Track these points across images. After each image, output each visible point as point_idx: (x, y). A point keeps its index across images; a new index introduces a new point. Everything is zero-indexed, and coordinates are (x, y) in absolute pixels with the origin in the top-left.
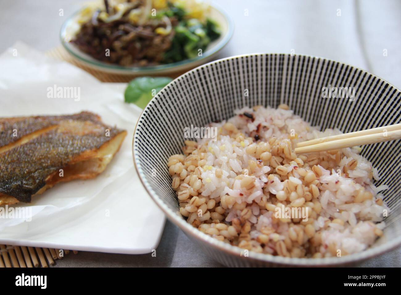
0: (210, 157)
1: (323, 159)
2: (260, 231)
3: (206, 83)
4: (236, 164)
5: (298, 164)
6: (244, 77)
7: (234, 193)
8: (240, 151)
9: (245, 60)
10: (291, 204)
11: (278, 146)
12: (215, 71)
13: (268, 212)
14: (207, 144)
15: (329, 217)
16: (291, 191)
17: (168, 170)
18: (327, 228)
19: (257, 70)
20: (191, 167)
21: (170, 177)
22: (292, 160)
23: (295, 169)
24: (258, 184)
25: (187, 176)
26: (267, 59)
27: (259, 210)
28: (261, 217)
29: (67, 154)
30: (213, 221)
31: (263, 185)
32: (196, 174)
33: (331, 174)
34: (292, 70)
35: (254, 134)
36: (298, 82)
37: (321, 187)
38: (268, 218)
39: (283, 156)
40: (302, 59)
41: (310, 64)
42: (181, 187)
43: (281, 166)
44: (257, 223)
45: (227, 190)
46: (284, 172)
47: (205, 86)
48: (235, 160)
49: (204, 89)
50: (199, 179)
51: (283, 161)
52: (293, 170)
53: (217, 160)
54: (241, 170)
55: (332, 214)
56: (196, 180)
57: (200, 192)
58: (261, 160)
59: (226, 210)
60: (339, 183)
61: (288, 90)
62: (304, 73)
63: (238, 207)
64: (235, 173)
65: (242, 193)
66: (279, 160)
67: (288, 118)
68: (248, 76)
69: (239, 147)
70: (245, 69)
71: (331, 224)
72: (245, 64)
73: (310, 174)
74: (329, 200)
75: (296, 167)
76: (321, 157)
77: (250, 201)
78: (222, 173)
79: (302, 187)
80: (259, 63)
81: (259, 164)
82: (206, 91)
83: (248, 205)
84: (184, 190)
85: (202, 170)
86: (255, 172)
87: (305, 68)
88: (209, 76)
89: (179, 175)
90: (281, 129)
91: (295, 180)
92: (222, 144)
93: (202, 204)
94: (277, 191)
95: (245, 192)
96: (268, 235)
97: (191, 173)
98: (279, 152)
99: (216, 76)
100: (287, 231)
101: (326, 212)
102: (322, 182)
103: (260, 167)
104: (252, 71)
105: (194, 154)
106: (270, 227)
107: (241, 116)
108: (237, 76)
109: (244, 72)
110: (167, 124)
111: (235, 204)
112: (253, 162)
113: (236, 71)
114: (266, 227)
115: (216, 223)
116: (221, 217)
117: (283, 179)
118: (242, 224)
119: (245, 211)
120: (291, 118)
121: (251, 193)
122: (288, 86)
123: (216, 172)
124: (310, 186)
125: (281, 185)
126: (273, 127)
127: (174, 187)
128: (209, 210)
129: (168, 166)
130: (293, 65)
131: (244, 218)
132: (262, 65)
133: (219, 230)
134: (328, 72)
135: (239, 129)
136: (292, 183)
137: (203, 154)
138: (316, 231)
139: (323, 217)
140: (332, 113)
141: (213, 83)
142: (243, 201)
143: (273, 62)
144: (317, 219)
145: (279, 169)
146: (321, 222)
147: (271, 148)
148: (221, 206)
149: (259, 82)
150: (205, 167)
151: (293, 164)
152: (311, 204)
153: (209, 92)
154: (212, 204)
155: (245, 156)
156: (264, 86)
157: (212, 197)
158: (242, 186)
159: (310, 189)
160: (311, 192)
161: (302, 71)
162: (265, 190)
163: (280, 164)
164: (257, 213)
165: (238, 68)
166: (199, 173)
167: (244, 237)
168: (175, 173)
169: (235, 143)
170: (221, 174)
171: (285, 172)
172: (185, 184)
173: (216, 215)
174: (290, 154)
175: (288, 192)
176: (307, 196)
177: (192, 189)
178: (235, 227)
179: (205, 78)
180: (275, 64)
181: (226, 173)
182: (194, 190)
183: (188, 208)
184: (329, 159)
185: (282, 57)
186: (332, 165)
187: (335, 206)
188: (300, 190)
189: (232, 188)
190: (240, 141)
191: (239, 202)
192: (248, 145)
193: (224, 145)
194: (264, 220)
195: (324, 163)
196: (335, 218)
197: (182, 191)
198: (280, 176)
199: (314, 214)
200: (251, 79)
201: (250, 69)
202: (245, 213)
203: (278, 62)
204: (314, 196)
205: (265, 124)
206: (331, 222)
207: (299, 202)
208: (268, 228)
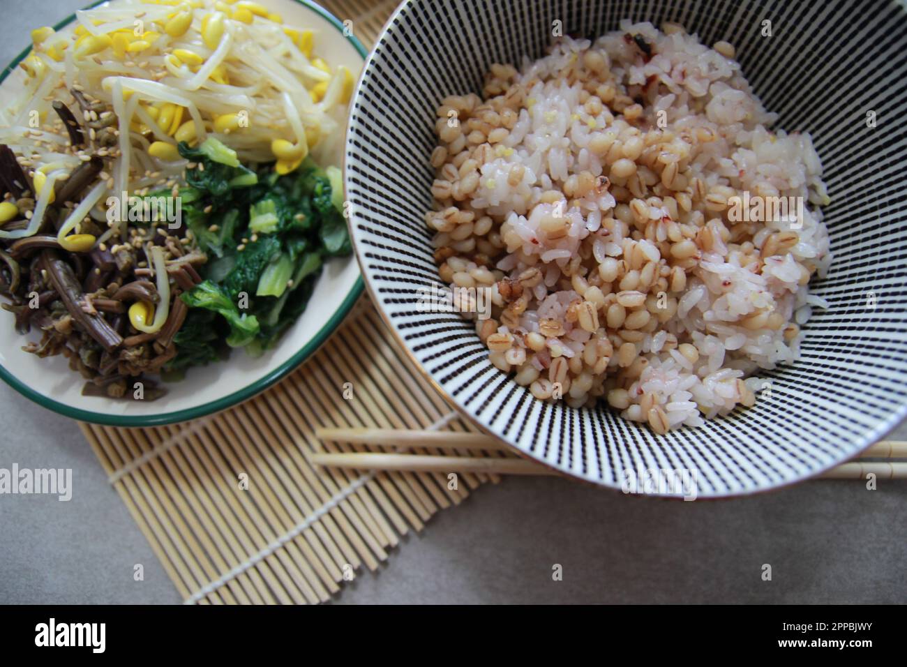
4: (559, 162)
5: (678, 208)
7: (526, 230)
8: (581, 137)
10: (619, 294)
13: (571, 291)
14: (533, 85)
15: (680, 333)
16: (632, 268)
20: (476, 136)
21: (433, 139)
22: (671, 194)
23: (664, 221)
24: (576, 232)
25: (463, 150)
27: (559, 276)
28: (555, 295)
31: (585, 234)
32: (475, 158)
35: (637, 91)
42: (443, 171)
43: (642, 204)
44: (542, 302)
46: (641, 218)
48: (562, 153)
50: (478, 170)
51: (655, 185)
52: (659, 220)
53: (531, 137)
54: (564, 177)
55: (688, 331)
56: (470, 171)
57: (470, 197)
58: (606, 178)
60: (729, 287)
63: (523, 257)
64: (550, 181)
65: (537, 240)
66: (649, 180)
67: (722, 79)
69: (583, 123)
71: (673, 352)
73: (685, 245)
74: (696, 305)
75: (669, 218)
77: (547, 257)
78: (523, 177)
79: (657, 264)
81: (599, 187)
83: (540, 263)
84: (446, 180)
85: (489, 153)
86: (584, 198)
89: (447, 144)
91: (648, 250)
92: (552, 106)
93: (464, 224)
94: (605, 257)
95: (543, 241)
96: (545, 337)
97: (471, 149)
98: (656, 164)
101: (680, 322)
102: (701, 266)
103: (597, 194)
105: (494, 105)
106: (557, 323)
107: (628, 38)
111: (520, 249)
112: (589, 177)
114: (551, 320)
115: (479, 265)
116: (492, 256)
117: (636, 225)
118: (512, 298)
119: (531, 272)
120: (729, 82)
121: (552, 247)
123: (512, 171)
124: (674, 268)
125: (621, 244)
126: (678, 91)
127: (433, 162)
128: (475, 236)
131: (523, 286)
133: (477, 282)
135: (615, 63)
136: (641, 252)
137: (508, 113)
138: (641, 355)
139: (668, 333)
142: (535, 252)
144: (654, 333)
145: (636, 206)
146: (655, 343)
148: (500, 236)
150: (497, 148)
151: (668, 206)
154: (484, 227)
155: (584, 151)
157: (489, 213)
158: (542, 228)
159: (671, 272)
160: (669, 279)
162: (586, 246)
163: (645, 189)
164: (551, 282)
166: (481, 159)
167: (510, 321)
169: (580, 111)
170: (517, 180)
171: (643, 219)
172: (451, 168)
173: (486, 247)
174: (673, 179)
175: (623, 271)
176: (656, 288)
177: (459, 185)
178: (501, 291)
181: (530, 177)
182: (459, 191)
183: (437, 221)
187: (700, 319)
188: (648, 271)
190: (590, 114)
191: (528, 251)
192: (600, 130)
193: (554, 112)
194: (555, 304)
196: (690, 342)
197: (442, 179)
199: (654, 324)
202: (528, 276)
204: (673, 288)
205: (664, 79)
206: (677, 349)
207: (633, 298)
208: (552, 323)
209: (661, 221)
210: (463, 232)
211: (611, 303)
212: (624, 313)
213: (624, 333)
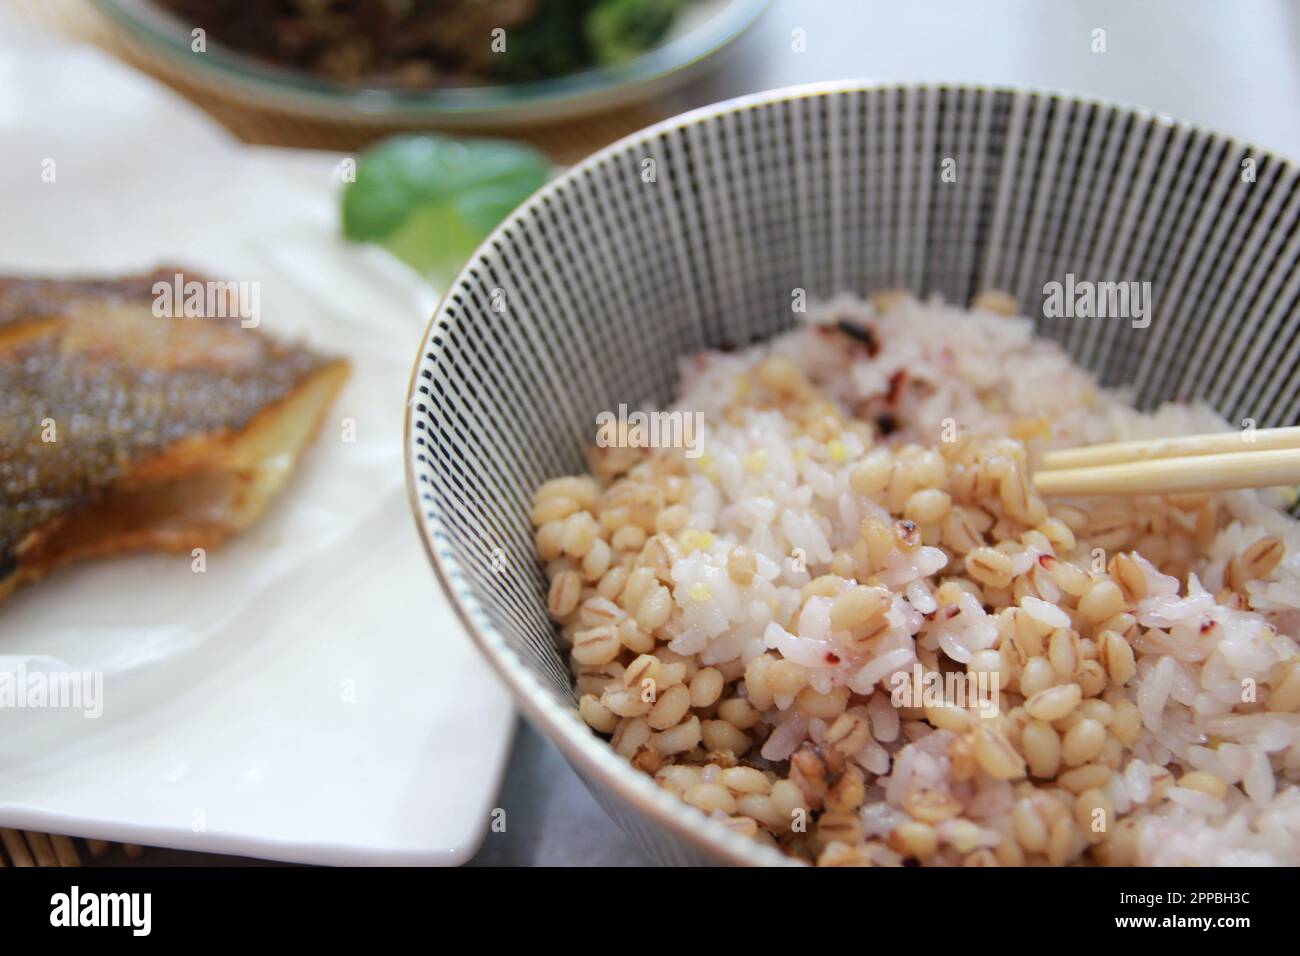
0: (705, 497)
1: (1149, 529)
2: (900, 808)
3: (695, 188)
4: (808, 533)
5: (1054, 543)
6: (846, 174)
7: (802, 649)
8: (826, 481)
9: (853, 104)
10: (1028, 704)
11: (976, 468)
12: (732, 144)
13: (935, 732)
15: (1166, 760)
16: (1028, 655)
17: (532, 539)
18: (1158, 804)
19: (898, 149)
20: (629, 535)
21: (541, 568)
22: (1030, 527)
23: (1042, 565)
24: (901, 620)
25: (610, 567)
26: (942, 107)
27: (897, 721)
28: (909, 749)
29: (106, 447)
30: (712, 756)
31: (917, 622)
32: (647, 565)
33: (1183, 592)
34: (1042, 155)
35: (877, 409)
36: (1059, 208)
37: (1140, 642)
38: (935, 755)
39: (995, 507)
40: (1083, 114)
41: (1116, 137)
42: (584, 614)
43: (990, 551)
44: (889, 773)
45: (775, 635)
46: (1000, 574)
47: (689, 202)
48: (806, 514)
49: (682, 215)
50: (662, 583)
51: (993, 528)
52: (1033, 567)
53: (733, 509)
54: (826, 556)
55: (1178, 753)
56: (648, 588)
57: (663, 637)
58: (908, 523)
59: (762, 713)
60: (1214, 632)
61: (1016, 236)
62: (1086, 173)
63: (814, 705)
64: (804, 569)
65: (837, 652)
66: (977, 522)
67: (1012, 350)
68: (863, 172)
69: (820, 461)
70: (854, 142)
71: (1176, 793)
72: (853, 121)
73: (1101, 590)
74: (1170, 696)
75: (1048, 557)
76: (1142, 521)
77: (864, 684)
78: (754, 567)
79: (1072, 640)
80: (909, 118)
81: (904, 538)
82: (693, 220)
83: (855, 701)
84: (600, 625)
85: (672, 548)
86: (884, 569)
87: (1092, 152)
88: (708, 161)
89: (578, 563)
90: (983, 395)
91: (1042, 611)
92: (753, 447)
93: (672, 686)
94: (973, 652)
95: (847, 648)
96: (932, 823)
97: (627, 559)
98: (980, 489)
99: (736, 163)
100: (1009, 812)
101: (1155, 742)
102: (1144, 624)
103: (906, 550)
104: (880, 150)
105: (639, 480)
106: (941, 794)
107: (825, 330)
108: (818, 167)
109: (845, 153)
110: (532, 349)
111: (805, 691)
112: (881, 526)
113: (816, 146)
114: (924, 791)
115: (724, 765)
116: (742, 742)
117: (993, 600)
118: (832, 778)
119: (844, 723)
120: (1025, 352)
121: (868, 656)
122: (1019, 220)
123: (732, 559)
124: (1101, 637)
125: (988, 628)
126: (953, 383)
127: (556, 608)
128: (695, 711)
129: (535, 522)
130: (1046, 135)
131: (842, 753)
132: (919, 127)
133: (736, 794)
134: (1186, 176)
135: (816, 380)
136: (1031, 621)
137: (674, 482)
138: (1119, 817)
139: (1147, 762)
140: (1190, 340)
141: (723, 189)
142: (838, 683)
143: (967, 118)
144: (1121, 769)
145: (980, 560)
146: (1136, 781)
147: (949, 474)
148: (746, 696)
149: (905, 196)
150: (685, 537)
151: (1035, 544)
152: (1101, 707)
153: (703, 227)
154: (708, 688)
155: (845, 501)
156: (923, 214)
157: (708, 660)
158: (836, 625)
159: (1100, 646)
160: (1103, 659)
161: (1080, 162)
162: (924, 642)
163: (979, 538)
164: (889, 733)
165: (825, 134)
166: (661, 561)
167: (839, 828)
168: (563, 554)
169: (806, 443)
170: (749, 571)
171: (1004, 575)
172: (602, 603)
173: (722, 733)
174: (1025, 504)
175: (1017, 659)
176: (1087, 675)
177: (632, 624)
178: (800, 787)
179: (691, 168)
180: (975, 128)
181: (768, 568)
182: (640, 629)
183: (616, 699)
184: (1172, 529)
185: (1004, 102)
186: (1179, 551)
187: (1191, 721)
188: (1061, 651)
189: (792, 628)
190: (828, 437)
191: (823, 685)
192: (858, 459)
193: (761, 453)
194: (919, 762)
195: (1153, 543)
196: (1194, 769)
197: (589, 628)
198: (981, 586)
199: (1114, 751)
200: (871, 181)
201: (871, 140)
202: (842, 732)
203: (986, 118)
204: (1114, 676)
205: (919, 370)
206: (1177, 785)
207: (1057, 699)
208: (932, 795)
209: (1039, 566)
210: (675, 705)
211: (1021, 725)
212: (1053, 736)
213: (1068, 778)
